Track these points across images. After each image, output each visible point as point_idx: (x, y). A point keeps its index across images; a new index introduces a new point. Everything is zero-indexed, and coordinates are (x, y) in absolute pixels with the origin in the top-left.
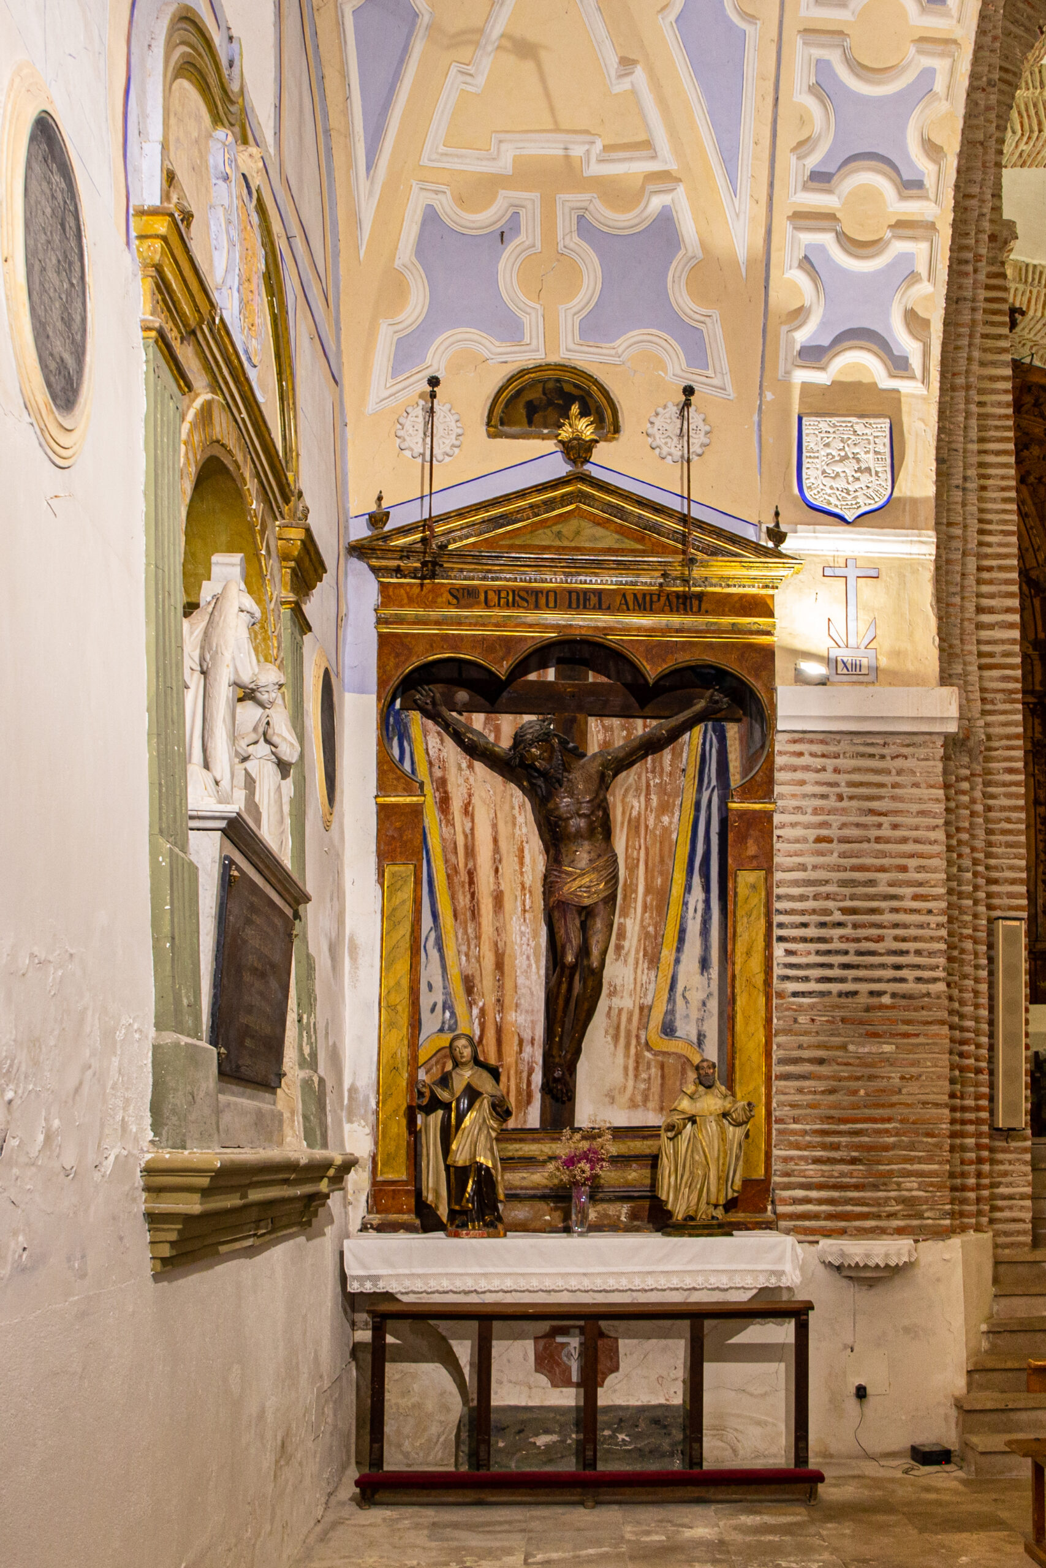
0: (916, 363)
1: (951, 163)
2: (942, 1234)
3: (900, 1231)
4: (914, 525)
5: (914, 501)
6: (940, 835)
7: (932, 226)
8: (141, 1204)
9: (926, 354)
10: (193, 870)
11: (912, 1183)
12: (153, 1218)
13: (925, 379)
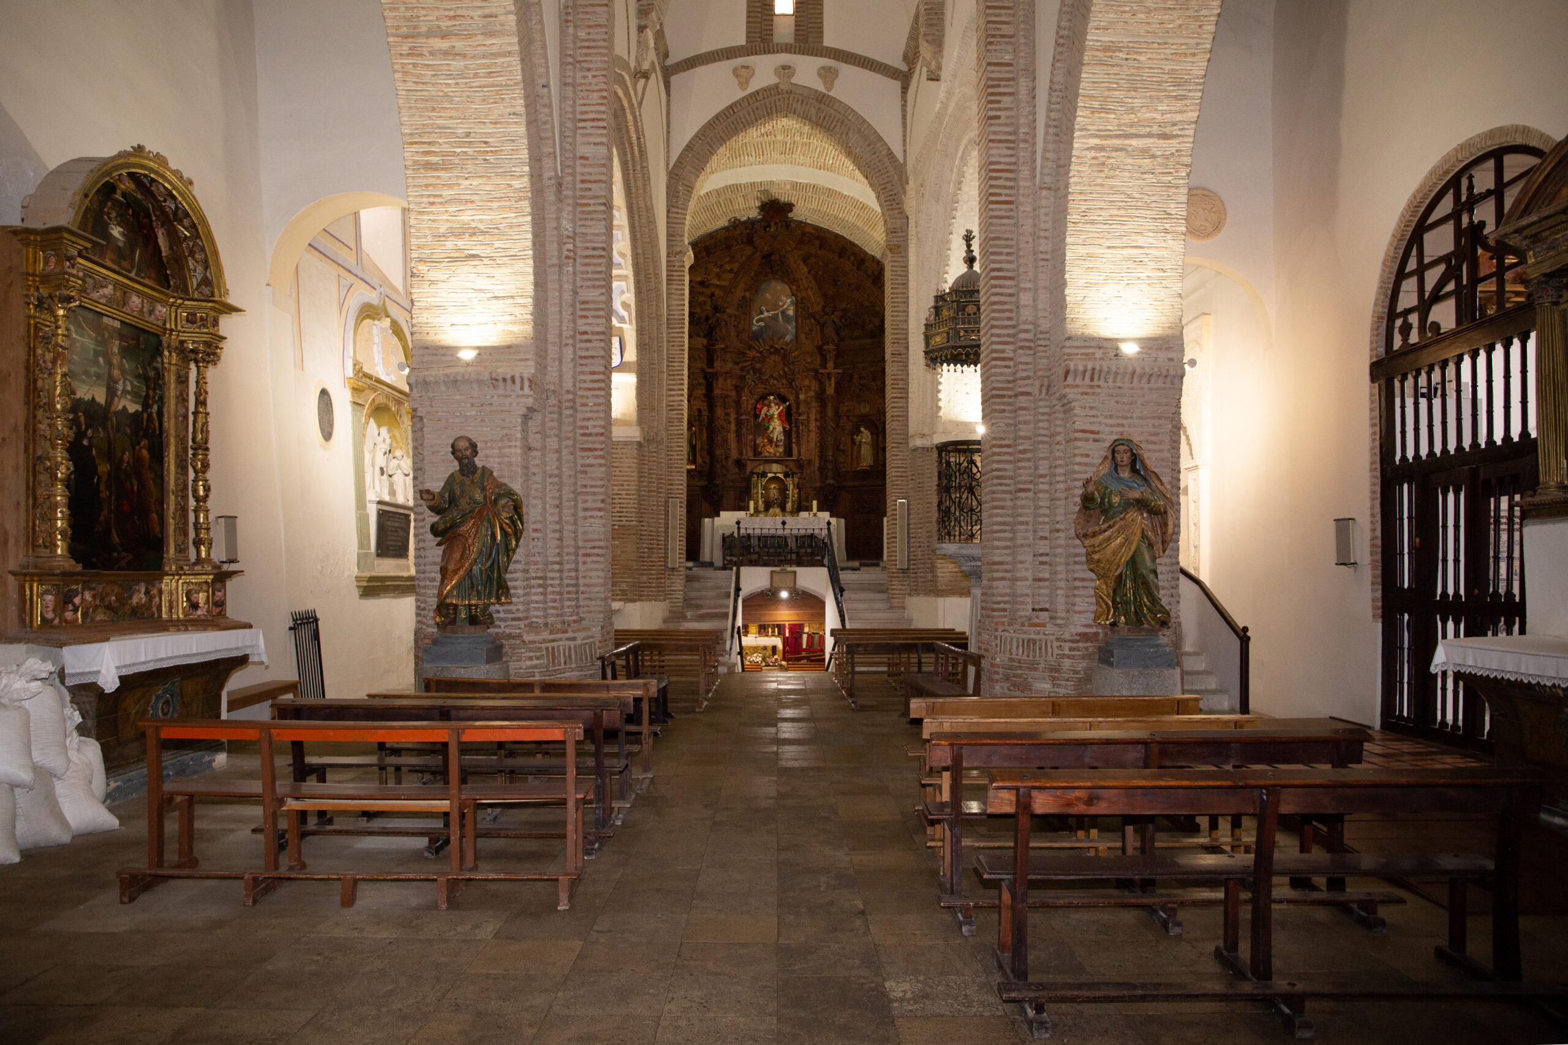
0: (627, 318)
1: (629, 259)
2: (633, 601)
3: (620, 600)
4: (630, 372)
5: (630, 363)
6: (635, 474)
7: (626, 276)
8: (355, 583)
9: (630, 315)
10: (368, 515)
11: (624, 585)
12: (358, 587)
13: (631, 323)
